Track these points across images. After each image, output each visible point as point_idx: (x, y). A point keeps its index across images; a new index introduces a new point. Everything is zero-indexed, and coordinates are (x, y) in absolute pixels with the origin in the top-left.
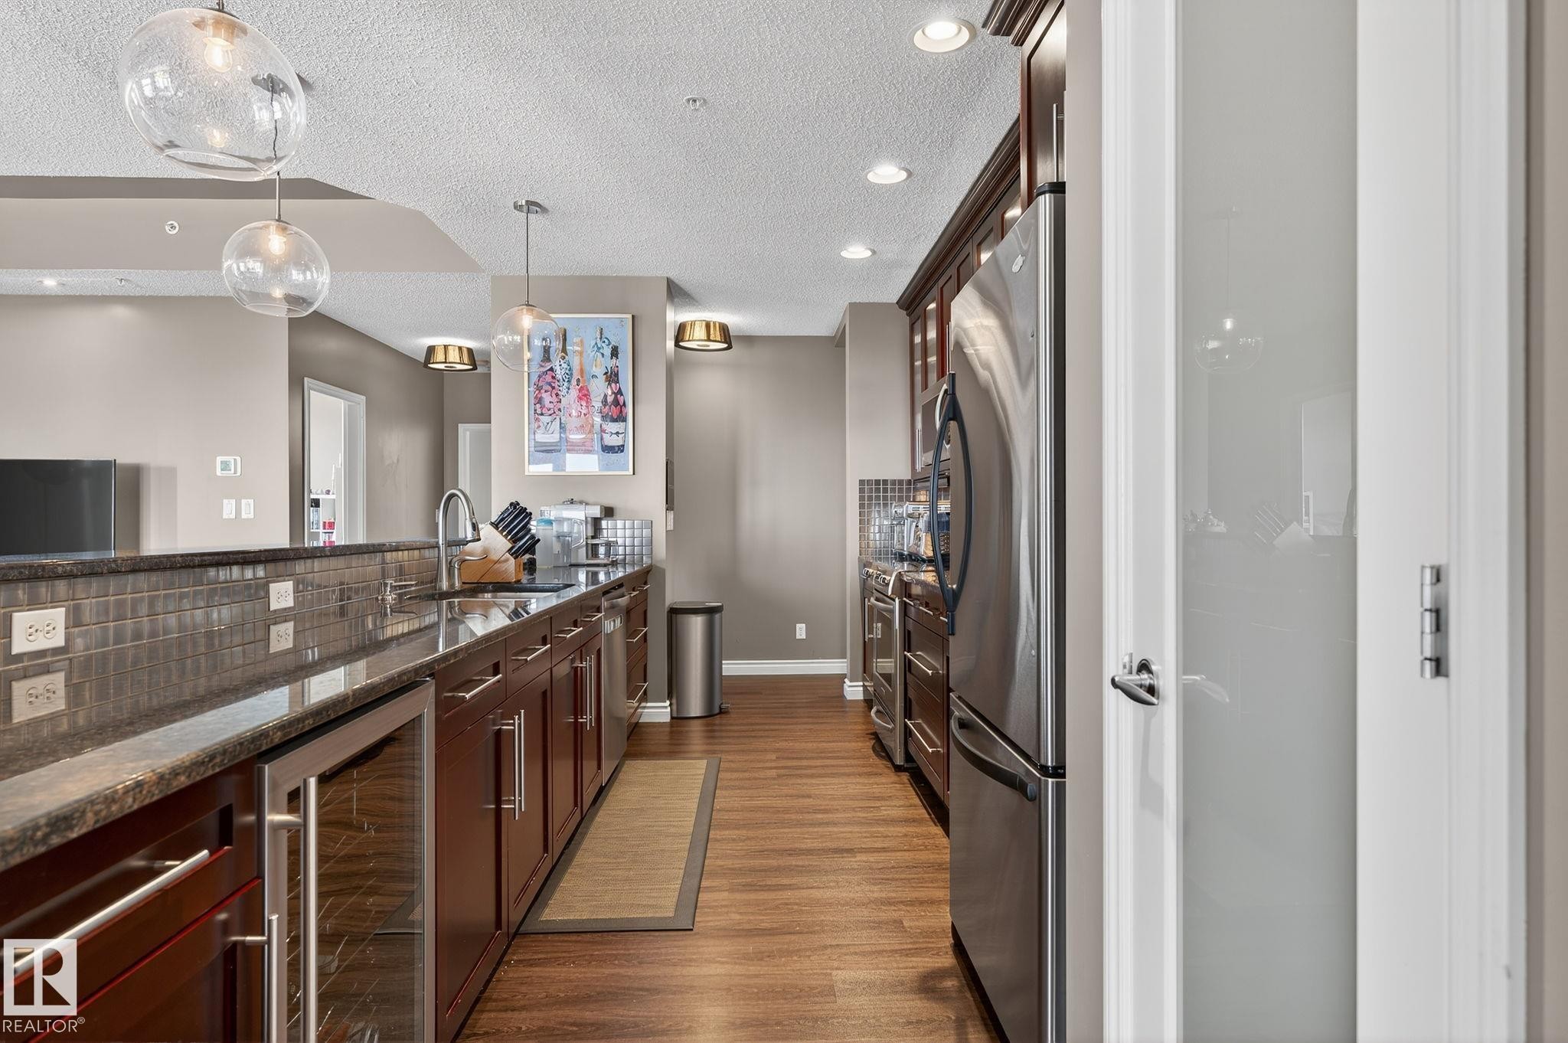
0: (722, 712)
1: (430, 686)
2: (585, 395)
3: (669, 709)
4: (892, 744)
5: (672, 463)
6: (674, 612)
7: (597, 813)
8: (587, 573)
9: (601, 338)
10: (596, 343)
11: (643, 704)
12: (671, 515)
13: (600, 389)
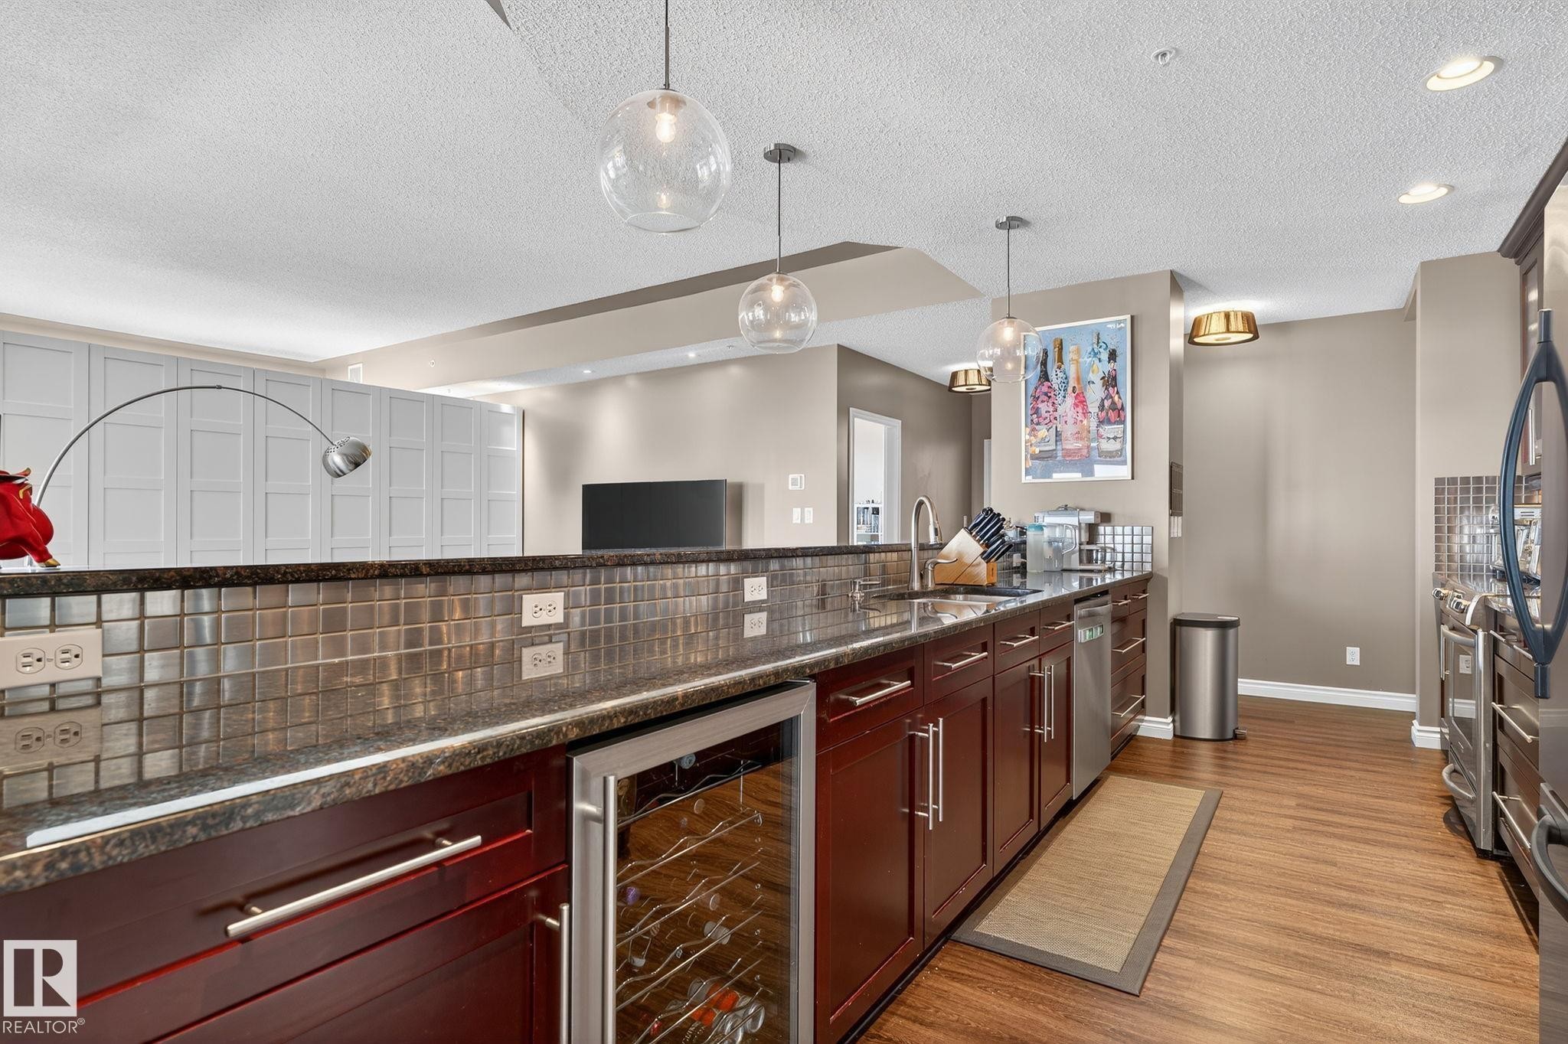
0: (1236, 737)
1: (810, 689)
2: (1081, 401)
3: (1171, 726)
4: (1473, 816)
5: (1180, 467)
6: (1178, 624)
7: (1064, 827)
8: (1081, 578)
9: (1098, 342)
10: (1093, 349)
11: (1139, 717)
12: (1178, 521)
13: (1095, 393)
